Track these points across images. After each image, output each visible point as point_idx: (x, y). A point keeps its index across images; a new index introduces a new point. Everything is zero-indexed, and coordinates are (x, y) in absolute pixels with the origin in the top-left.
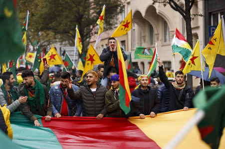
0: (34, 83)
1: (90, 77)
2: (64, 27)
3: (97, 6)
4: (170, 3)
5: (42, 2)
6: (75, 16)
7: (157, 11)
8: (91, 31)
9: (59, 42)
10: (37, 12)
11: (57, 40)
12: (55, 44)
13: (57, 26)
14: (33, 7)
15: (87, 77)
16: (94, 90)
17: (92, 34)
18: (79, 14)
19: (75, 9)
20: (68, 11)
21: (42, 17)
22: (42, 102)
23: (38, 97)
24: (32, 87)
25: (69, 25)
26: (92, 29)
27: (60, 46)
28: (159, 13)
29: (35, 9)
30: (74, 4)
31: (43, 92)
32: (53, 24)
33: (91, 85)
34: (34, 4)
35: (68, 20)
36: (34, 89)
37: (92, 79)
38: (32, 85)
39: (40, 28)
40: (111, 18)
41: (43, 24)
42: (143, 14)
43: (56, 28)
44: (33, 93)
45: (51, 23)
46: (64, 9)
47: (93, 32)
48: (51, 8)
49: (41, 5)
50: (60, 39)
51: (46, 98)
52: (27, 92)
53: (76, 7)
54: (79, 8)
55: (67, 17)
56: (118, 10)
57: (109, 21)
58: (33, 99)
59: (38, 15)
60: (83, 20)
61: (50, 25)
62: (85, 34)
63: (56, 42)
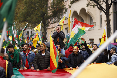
0: (14, 51)
1: (42, 47)
2: (35, 20)
3: (53, 9)
4: (97, 6)
5: (22, 7)
6: (41, 14)
7: (86, 11)
8: (49, 22)
9: (30, 28)
10: (19, 12)
11: (30, 27)
12: (28, 30)
13: (31, 19)
14: (17, 9)
15: (40, 47)
16: (43, 54)
17: (50, 24)
18: (43, 13)
19: (41, 10)
20: (37, 11)
21: (23, 14)
22: (18, 61)
23: (16, 58)
24: (12, 53)
25: (38, 19)
26: (50, 21)
27: (31, 31)
28: (87, 12)
29: (18, 10)
30: (40, 7)
31: (18, 56)
32: (29, 18)
33: (42, 51)
34: (18, 8)
35: (37, 16)
36: (14, 54)
37: (43, 48)
38: (12, 52)
39: (21, 20)
40: (61, 15)
41: (23, 18)
42: (78, 13)
43: (31, 20)
44: (13, 56)
45: (28, 18)
46: (35, 10)
47: (51, 23)
48: (28, 9)
49: (21, 8)
50: (31, 27)
51: (20, 59)
52: (10, 56)
53: (42, 9)
54: (43, 10)
55: (37, 14)
56: (64, 11)
57: (59, 17)
58: (13, 59)
59: (21, 13)
60: (45, 16)
61: (27, 19)
62: (46, 24)
63: (29, 28)
